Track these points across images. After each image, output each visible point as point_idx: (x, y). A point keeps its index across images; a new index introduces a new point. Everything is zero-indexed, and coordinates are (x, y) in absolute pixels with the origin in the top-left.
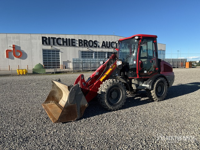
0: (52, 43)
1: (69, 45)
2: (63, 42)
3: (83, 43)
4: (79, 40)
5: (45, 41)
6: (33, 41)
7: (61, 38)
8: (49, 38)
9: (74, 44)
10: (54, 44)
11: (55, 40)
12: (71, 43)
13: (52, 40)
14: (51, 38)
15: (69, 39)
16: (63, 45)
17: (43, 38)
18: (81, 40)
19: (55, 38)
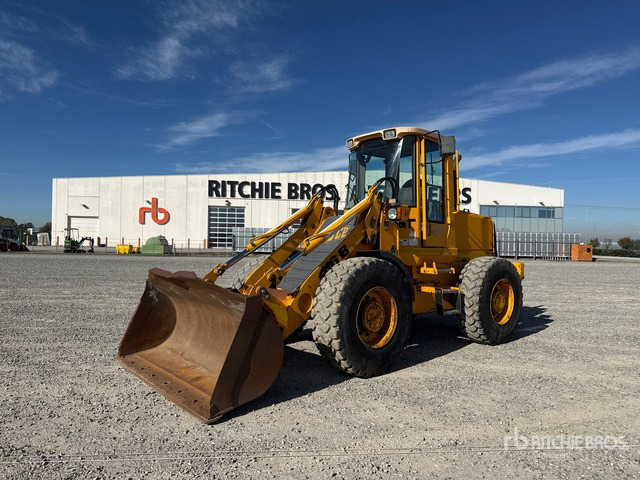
0: (228, 193)
1: (267, 197)
2: (254, 190)
3: (299, 192)
4: (290, 185)
5: (216, 190)
6: (190, 190)
7: (247, 183)
8: (223, 182)
9: (277, 194)
10: (233, 195)
11: (237, 186)
12: (269, 191)
13: (228, 187)
14: (229, 182)
15: (267, 184)
16: (253, 196)
17: (211, 182)
18: (295, 185)
19: (237, 183)
